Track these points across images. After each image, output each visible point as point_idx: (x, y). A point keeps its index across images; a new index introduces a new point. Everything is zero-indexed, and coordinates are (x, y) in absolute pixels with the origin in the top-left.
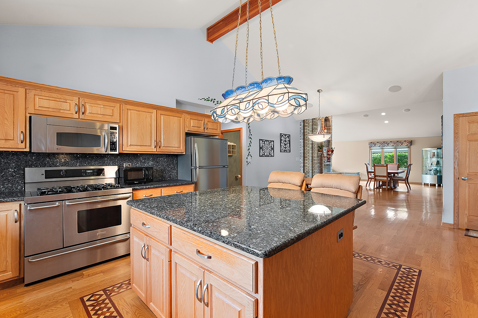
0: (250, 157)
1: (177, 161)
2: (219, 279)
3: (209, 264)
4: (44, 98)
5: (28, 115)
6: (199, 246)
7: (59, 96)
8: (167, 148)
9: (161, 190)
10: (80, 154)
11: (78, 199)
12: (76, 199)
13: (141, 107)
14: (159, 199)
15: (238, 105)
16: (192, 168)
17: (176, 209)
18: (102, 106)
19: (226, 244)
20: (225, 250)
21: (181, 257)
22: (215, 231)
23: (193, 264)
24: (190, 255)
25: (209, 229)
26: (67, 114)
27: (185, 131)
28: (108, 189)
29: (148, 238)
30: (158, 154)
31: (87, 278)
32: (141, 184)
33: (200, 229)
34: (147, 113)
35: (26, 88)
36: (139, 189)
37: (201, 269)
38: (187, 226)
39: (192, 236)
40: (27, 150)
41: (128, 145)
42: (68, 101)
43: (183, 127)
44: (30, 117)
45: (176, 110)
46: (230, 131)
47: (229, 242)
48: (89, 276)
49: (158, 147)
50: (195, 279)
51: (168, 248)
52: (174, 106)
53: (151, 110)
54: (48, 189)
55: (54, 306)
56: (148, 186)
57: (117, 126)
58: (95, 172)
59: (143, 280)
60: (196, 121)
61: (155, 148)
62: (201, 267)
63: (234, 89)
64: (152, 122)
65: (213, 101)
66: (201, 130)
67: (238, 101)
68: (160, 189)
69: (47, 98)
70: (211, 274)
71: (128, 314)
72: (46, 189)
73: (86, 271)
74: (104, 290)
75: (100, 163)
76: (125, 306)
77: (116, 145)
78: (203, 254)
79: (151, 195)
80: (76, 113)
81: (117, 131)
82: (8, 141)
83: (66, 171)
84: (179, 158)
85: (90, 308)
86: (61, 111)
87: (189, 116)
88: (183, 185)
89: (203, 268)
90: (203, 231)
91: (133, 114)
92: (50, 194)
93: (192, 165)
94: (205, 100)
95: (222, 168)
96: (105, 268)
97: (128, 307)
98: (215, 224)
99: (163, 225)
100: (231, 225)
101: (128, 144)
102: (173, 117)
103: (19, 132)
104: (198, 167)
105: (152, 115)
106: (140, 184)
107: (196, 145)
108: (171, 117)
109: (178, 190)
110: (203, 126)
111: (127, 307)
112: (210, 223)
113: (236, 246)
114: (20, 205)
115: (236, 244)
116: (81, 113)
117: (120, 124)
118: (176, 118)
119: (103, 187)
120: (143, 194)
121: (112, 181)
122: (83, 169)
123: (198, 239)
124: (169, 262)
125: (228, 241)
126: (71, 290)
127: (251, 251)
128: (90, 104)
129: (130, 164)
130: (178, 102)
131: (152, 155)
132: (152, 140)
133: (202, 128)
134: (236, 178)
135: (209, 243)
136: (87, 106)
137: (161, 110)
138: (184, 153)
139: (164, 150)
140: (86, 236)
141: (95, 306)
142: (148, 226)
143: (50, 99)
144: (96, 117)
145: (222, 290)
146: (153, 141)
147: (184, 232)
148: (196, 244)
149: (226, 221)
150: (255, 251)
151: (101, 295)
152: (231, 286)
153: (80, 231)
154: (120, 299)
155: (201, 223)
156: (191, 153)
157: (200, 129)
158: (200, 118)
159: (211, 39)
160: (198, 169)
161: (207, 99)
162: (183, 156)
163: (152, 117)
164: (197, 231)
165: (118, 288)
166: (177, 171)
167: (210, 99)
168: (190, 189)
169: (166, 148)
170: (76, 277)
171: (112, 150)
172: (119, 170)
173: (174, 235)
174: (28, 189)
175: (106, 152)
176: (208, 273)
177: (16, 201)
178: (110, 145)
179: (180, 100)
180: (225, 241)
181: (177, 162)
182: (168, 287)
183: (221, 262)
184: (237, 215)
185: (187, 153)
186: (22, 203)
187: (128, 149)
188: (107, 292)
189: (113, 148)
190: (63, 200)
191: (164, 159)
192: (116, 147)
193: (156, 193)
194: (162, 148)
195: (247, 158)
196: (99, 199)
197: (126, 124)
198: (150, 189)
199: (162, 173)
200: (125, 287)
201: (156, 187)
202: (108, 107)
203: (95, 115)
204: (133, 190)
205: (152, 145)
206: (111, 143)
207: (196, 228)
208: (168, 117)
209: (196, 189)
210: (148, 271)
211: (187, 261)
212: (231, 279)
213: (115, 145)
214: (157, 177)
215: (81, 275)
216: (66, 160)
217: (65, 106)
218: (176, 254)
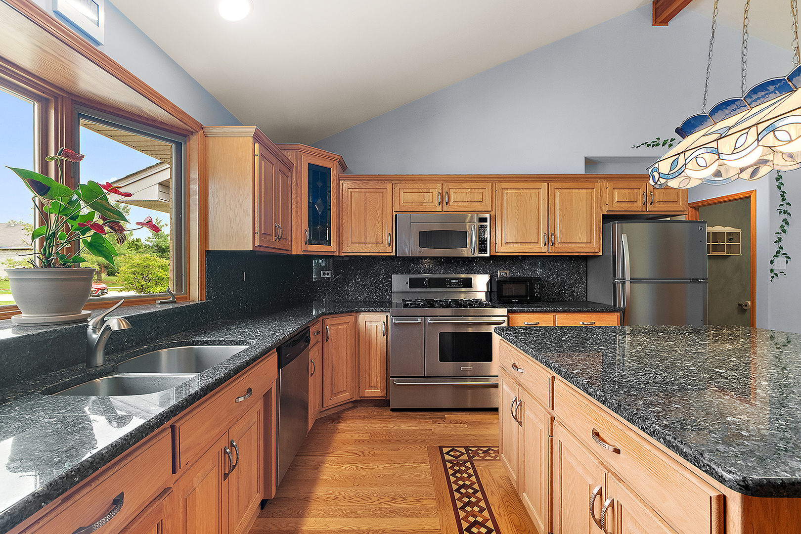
0: (781, 260)
1: (587, 267)
2: (634, 498)
3: (615, 461)
4: (408, 191)
5: (394, 214)
6: (598, 424)
7: (423, 186)
8: (567, 245)
9: (554, 317)
10: (444, 257)
11: (440, 316)
12: (438, 316)
13: (523, 182)
14: (543, 331)
15: (714, 145)
16: (616, 281)
17: (567, 352)
18: (469, 190)
19: (648, 434)
20: (647, 447)
21: (568, 434)
22: (629, 405)
23: (588, 454)
24: (583, 436)
25: (618, 398)
26: (430, 207)
27: (600, 213)
28: (474, 307)
29: (521, 389)
30: (551, 256)
31: (449, 425)
32: (523, 303)
33: (598, 393)
34: (532, 191)
35: (393, 182)
36: (517, 312)
37: (602, 468)
38: (578, 383)
39: (586, 402)
40: (393, 254)
41: (503, 243)
42: (431, 191)
43: (597, 205)
44: (396, 215)
45: (584, 176)
46: (719, 200)
47: (654, 432)
48: (451, 422)
49: (550, 244)
50: (590, 482)
51: (549, 412)
52: (579, 168)
53: (538, 185)
54: (411, 301)
55: (414, 445)
56: (531, 307)
57: (488, 216)
58: (461, 282)
59: (515, 453)
60: (627, 191)
61: (545, 246)
62: (603, 464)
63: (707, 111)
64: (540, 203)
65: (668, 144)
66: (637, 207)
67: (716, 136)
68: (553, 314)
69: (411, 190)
70: (620, 484)
71: (493, 495)
72: (410, 301)
73: (448, 414)
74: (466, 448)
75: (467, 270)
76: (490, 482)
77: (487, 244)
78: (605, 441)
79: (537, 324)
80: (439, 205)
81: (488, 224)
82: (379, 244)
83: (430, 279)
84: (590, 263)
85: (449, 465)
86: (424, 204)
87: (609, 185)
88: (595, 311)
89: (606, 468)
90: (604, 399)
91: (510, 195)
92: (412, 308)
93: (615, 275)
94: (648, 146)
95: (690, 282)
96: (470, 418)
97: (494, 485)
98: (634, 392)
99: (541, 374)
100: (669, 402)
101: (503, 241)
102: (577, 191)
103: (387, 234)
104: (627, 281)
105: (540, 193)
106: (521, 303)
107: (624, 238)
108: (574, 191)
109: (586, 321)
110: (643, 198)
111: (492, 485)
112: (623, 387)
113: (669, 445)
114: (387, 316)
115: (669, 441)
116: (445, 204)
117: (492, 213)
118: (583, 191)
119: (469, 305)
120: (523, 320)
121: (482, 297)
122: (447, 278)
123: (597, 411)
124: (549, 436)
125: (652, 430)
126: (430, 432)
127: (704, 465)
128: (454, 190)
129: (507, 272)
130: (590, 162)
131: (542, 258)
132: (539, 234)
133: (640, 203)
134: (742, 309)
135: (616, 423)
136: (452, 193)
137: (556, 181)
138: (600, 254)
139: (561, 248)
140: (449, 367)
141: (454, 465)
142: (521, 371)
143: (414, 190)
144: (462, 206)
145: (640, 522)
146: (542, 235)
147: (574, 393)
148: (592, 419)
149: (661, 392)
150: (714, 469)
151: (462, 454)
152: (660, 523)
153: (443, 359)
154: (485, 469)
155: (604, 384)
156: (614, 253)
157: (635, 204)
158: (634, 184)
159: (663, 18)
160: (628, 284)
161: (653, 142)
162: (598, 258)
163: (540, 196)
164: (594, 396)
165: (484, 452)
166: (587, 285)
167: (661, 141)
168: (611, 320)
169: (564, 246)
170: (438, 418)
171: (481, 251)
172: (490, 280)
173: (557, 394)
174: (395, 299)
175: (473, 254)
176: (615, 479)
177: (383, 311)
178: (479, 244)
179: (594, 157)
180: (647, 428)
181: (587, 269)
182: (548, 479)
183: (640, 468)
184: (697, 385)
185: (606, 254)
186: (389, 314)
187: (503, 249)
188: (470, 452)
189: (482, 248)
190: (424, 316)
191: (562, 264)
192: (487, 246)
193: (545, 320)
194: (556, 246)
195: (772, 262)
196: (470, 320)
197: (500, 213)
198: (535, 314)
199: (558, 289)
200: (494, 455)
201: (546, 312)
202: (477, 190)
203: (461, 204)
204: (509, 312)
205: (539, 242)
206: (479, 241)
207: (592, 390)
208: (568, 190)
209: (623, 321)
210: (521, 442)
211: (579, 445)
212: (659, 508)
213: (484, 244)
214: (549, 295)
215: (442, 418)
216: (430, 266)
217: (428, 197)
218: (560, 427)
